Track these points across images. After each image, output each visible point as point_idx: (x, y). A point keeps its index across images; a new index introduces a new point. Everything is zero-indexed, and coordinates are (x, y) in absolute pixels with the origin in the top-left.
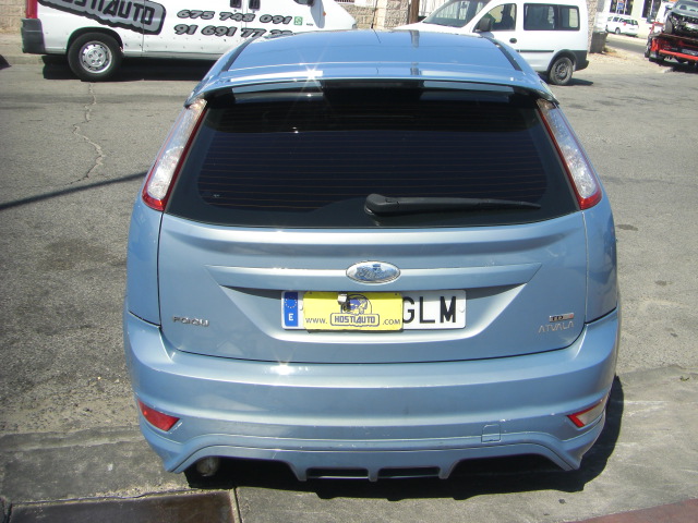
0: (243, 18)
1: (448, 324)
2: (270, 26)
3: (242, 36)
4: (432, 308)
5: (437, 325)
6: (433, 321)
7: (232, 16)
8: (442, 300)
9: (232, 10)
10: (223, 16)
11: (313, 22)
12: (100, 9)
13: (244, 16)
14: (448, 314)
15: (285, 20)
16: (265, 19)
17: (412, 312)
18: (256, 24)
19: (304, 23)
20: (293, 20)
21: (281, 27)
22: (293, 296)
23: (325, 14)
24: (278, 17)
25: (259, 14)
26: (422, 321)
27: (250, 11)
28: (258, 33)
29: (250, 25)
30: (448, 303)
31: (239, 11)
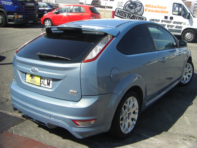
0: (168, 22)
1: (48, 87)
2: (176, 25)
3: (167, 27)
4: (46, 82)
5: (46, 86)
6: (46, 85)
7: (165, 21)
8: (48, 80)
9: (165, 20)
10: (162, 21)
11: (189, 24)
12: (129, 18)
13: (168, 21)
14: (49, 84)
15: (180, 23)
16: (174, 23)
17: (42, 82)
18: (172, 24)
19: (186, 24)
20: (183, 23)
21: (179, 25)
22: (26, 74)
23: (193, 22)
24: (178, 22)
25: (173, 21)
26: (44, 85)
27: (170, 20)
28: (172, 26)
29: (170, 24)
30: (49, 81)
31: (167, 20)
